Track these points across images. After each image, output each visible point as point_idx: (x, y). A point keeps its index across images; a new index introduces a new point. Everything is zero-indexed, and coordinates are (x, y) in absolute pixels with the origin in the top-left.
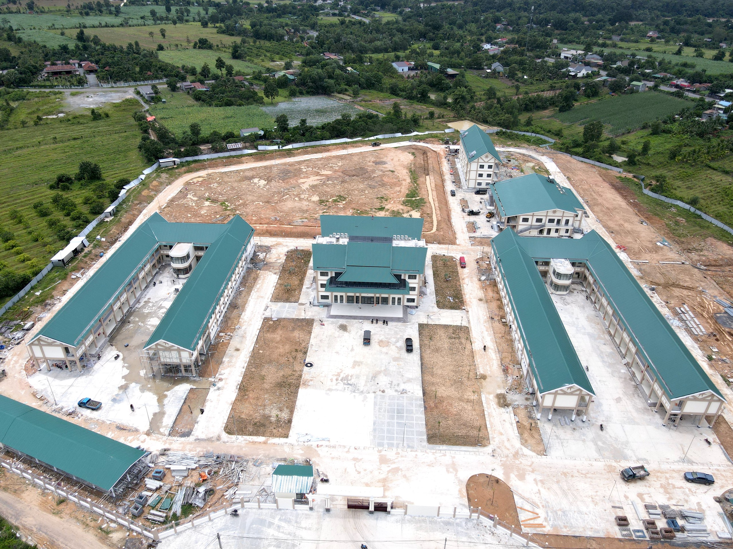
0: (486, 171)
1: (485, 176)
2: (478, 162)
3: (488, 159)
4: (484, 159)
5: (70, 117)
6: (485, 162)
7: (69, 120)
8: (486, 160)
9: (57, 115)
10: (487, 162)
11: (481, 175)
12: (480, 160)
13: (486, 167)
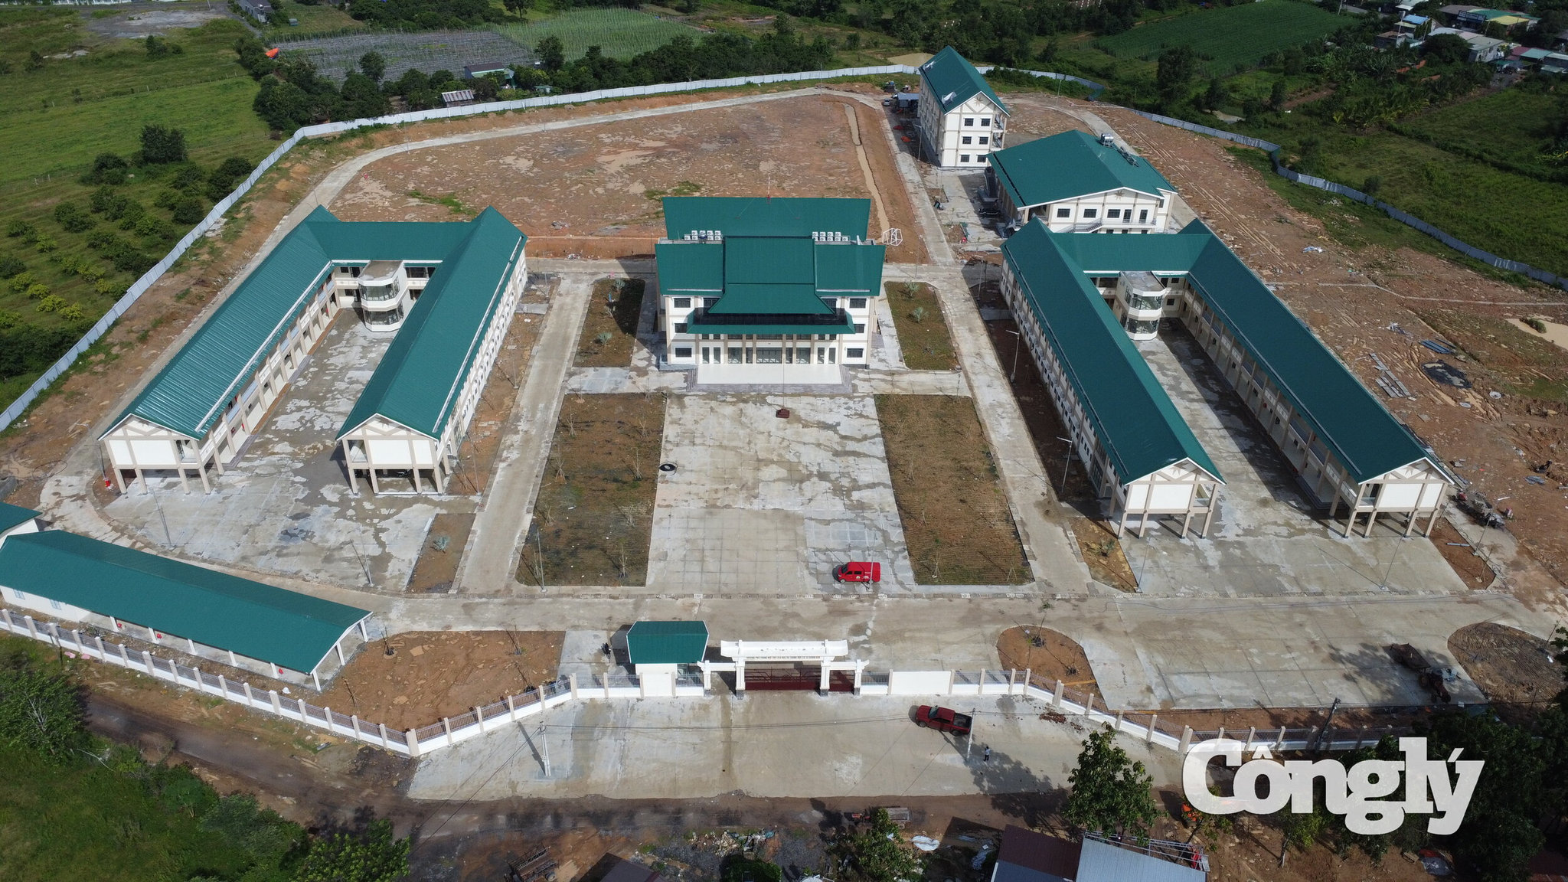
0: (977, 131)
1: (975, 141)
2: (961, 113)
3: (981, 106)
4: (973, 106)
5: (101, 55)
6: (974, 113)
7: (100, 60)
8: (977, 109)
9: (70, 53)
10: (979, 113)
11: (967, 140)
12: (966, 109)
13: (977, 122)
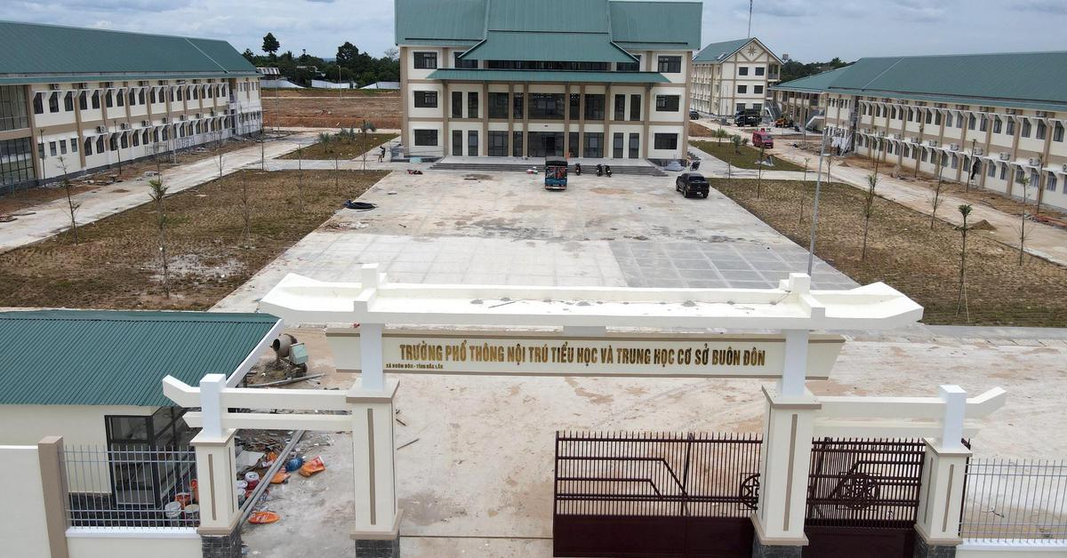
0: (752, 80)
1: (750, 90)
2: (736, 62)
3: (756, 55)
4: (748, 55)
6: (749, 62)
8: (751, 58)
10: (754, 62)
11: (742, 89)
12: (740, 58)
13: (752, 71)
